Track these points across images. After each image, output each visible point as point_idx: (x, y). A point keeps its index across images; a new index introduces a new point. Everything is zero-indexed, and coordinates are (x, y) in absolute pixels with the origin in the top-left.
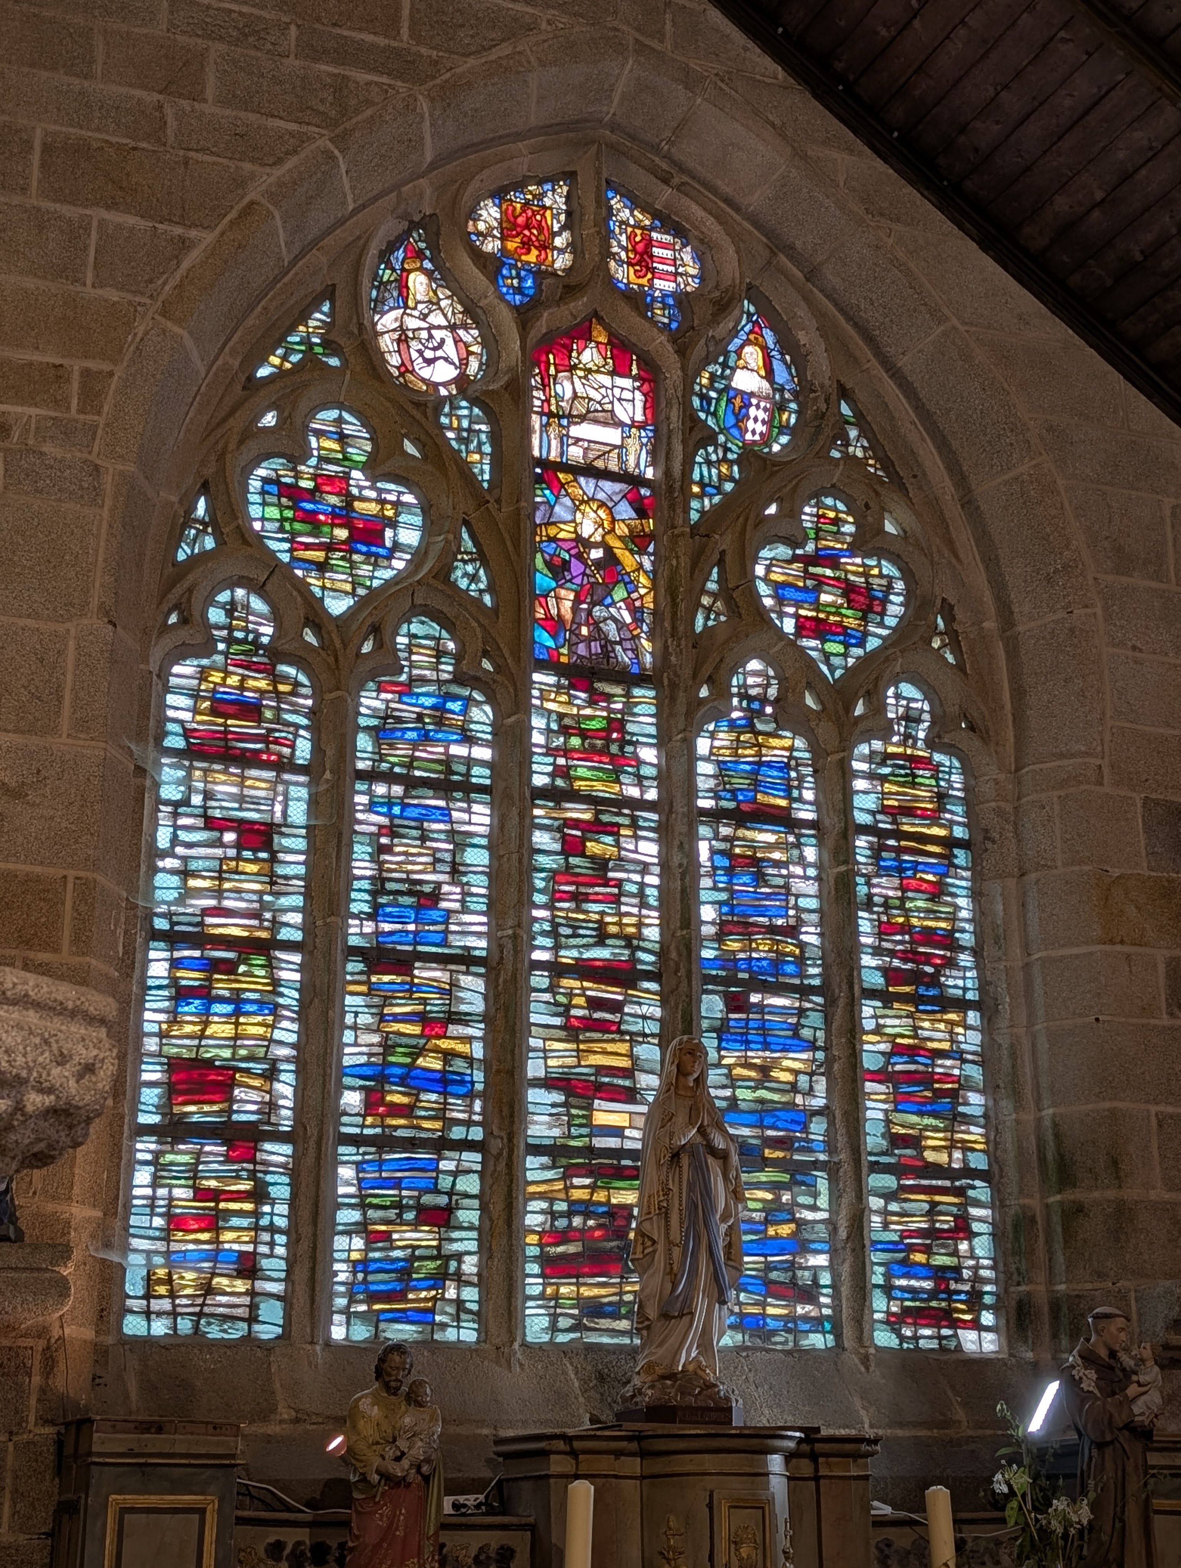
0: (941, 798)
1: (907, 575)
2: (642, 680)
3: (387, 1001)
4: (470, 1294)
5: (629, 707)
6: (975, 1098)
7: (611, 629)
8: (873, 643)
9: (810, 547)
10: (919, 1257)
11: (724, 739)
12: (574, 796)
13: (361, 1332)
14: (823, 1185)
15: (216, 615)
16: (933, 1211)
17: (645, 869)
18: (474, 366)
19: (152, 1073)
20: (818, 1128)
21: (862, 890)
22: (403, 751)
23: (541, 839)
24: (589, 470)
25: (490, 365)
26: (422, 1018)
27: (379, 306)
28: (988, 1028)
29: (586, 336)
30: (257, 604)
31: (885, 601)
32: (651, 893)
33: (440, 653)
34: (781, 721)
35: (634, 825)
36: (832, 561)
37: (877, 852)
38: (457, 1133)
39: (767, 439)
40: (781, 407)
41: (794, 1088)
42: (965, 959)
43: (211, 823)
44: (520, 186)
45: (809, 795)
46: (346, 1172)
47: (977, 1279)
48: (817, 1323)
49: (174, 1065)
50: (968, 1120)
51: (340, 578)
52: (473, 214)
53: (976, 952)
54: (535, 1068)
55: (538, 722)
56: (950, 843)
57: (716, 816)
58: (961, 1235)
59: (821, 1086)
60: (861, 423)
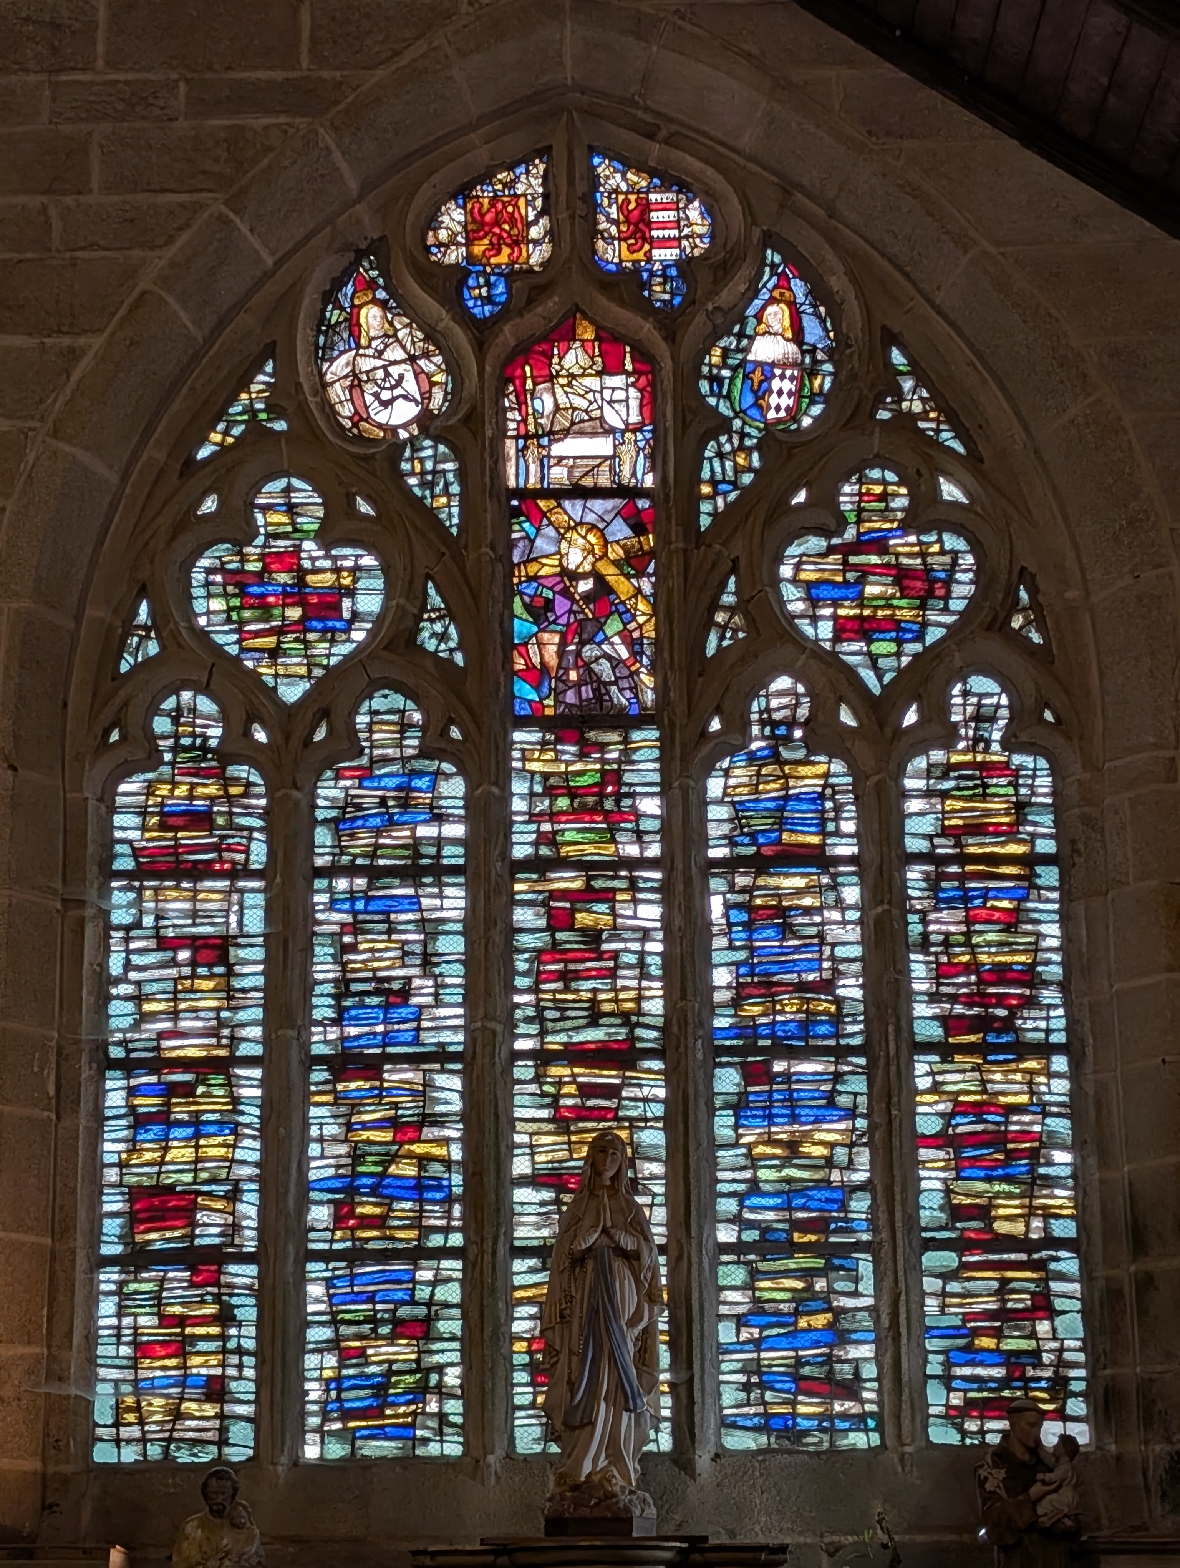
0: (1021, 808)
1: (975, 548)
2: (642, 720)
3: (355, 1108)
4: (454, 1407)
5: (627, 757)
6: (1062, 1157)
7: (604, 669)
8: (934, 635)
9: (850, 534)
10: (986, 1342)
11: (741, 774)
12: (562, 863)
13: (336, 1450)
14: (866, 1267)
15: (162, 724)
16: (1003, 1289)
17: (645, 935)
18: (438, 397)
19: (113, 1203)
20: (860, 1205)
21: (915, 929)
22: (365, 839)
23: (523, 916)
24: (578, 492)
25: (454, 396)
26: (392, 1123)
27: (326, 354)
28: (1075, 1075)
29: (569, 336)
30: (206, 705)
31: (949, 582)
32: (654, 963)
33: (404, 727)
34: (812, 746)
35: (633, 886)
36: (879, 545)
37: (934, 883)
38: (436, 1241)
39: (794, 414)
40: (813, 373)
41: (829, 1162)
42: (1050, 995)
43: (163, 944)
44: (487, 178)
45: (848, 827)
46: (315, 1290)
47: (1061, 1364)
48: (859, 1421)
49: (134, 1194)
50: (1051, 1182)
51: (295, 663)
52: (432, 222)
53: (1063, 986)
54: (521, 1166)
55: (519, 787)
56: (1031, 861)
57: (731, 865)
58: (1041, 1314)
59: (863, 1157)
60: (916, 370)
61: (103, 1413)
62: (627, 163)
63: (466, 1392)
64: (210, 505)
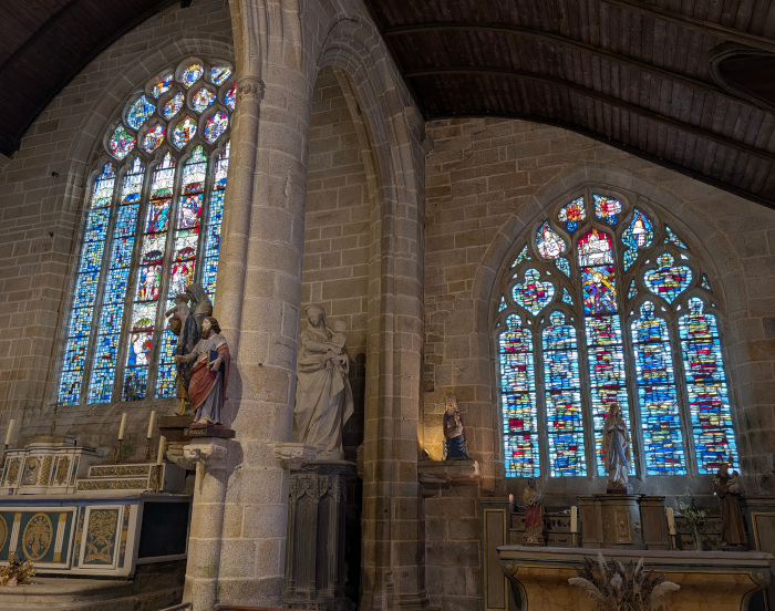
0: (709, 327)
1: (691, 268)
2: (615, 314)
3: (556, 400)
4: (584, 465)
5: (612, 322)
6: (727, 406)
7: (605, 303)
8: (683, 289)
9: (660, 269)
10: (711, 450)
11: (639, 323)
12: (599, 346)
13: (558, 475)
14: (679, 433)
15: (508, 322)
16: (714, 437)
17: (619, 360)
18: (563, 249)
19: (506, 422)
20: (676, 419)
21: (685, 355)
22: (554, 343)
23: (591, 358)
24: (596, 265)
25: (567, 248)
26: (565, 404)
28: (728, 387)
29: (590, 233)
30: (517, 317)
31: (685, 277)
32: (622, 367)
33: (561, 318)
34: (656, 316)
35: (616, 350)
36: (667, 270)
37: (688, 345)
38: (577, 429)
39: (645, 244)
40: (648, 234)
41: (668, 410)
42: (720, 369)
43: (512, 367)
44: (571, 202)
45: (666, 333)
46: (551, 440)
47: (731, 454)
48: (681, 468)
49: (510, 420)
50: (724, 412)
51: (536, 306)
52: (559, 213)
53: (723, 367)
54: (595, 412)
55: (588, 330)
56: (712, 338)
57: (639, 343)
58: (725, 443)
59: (676, 408)
60: (673, 231)
61: (507, 466)
62: (600, 196)
63: (586, 462)
64: (515, 276)
